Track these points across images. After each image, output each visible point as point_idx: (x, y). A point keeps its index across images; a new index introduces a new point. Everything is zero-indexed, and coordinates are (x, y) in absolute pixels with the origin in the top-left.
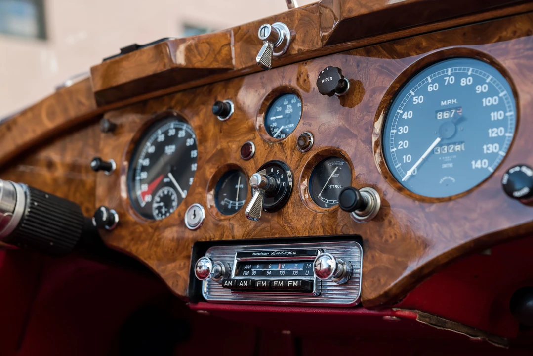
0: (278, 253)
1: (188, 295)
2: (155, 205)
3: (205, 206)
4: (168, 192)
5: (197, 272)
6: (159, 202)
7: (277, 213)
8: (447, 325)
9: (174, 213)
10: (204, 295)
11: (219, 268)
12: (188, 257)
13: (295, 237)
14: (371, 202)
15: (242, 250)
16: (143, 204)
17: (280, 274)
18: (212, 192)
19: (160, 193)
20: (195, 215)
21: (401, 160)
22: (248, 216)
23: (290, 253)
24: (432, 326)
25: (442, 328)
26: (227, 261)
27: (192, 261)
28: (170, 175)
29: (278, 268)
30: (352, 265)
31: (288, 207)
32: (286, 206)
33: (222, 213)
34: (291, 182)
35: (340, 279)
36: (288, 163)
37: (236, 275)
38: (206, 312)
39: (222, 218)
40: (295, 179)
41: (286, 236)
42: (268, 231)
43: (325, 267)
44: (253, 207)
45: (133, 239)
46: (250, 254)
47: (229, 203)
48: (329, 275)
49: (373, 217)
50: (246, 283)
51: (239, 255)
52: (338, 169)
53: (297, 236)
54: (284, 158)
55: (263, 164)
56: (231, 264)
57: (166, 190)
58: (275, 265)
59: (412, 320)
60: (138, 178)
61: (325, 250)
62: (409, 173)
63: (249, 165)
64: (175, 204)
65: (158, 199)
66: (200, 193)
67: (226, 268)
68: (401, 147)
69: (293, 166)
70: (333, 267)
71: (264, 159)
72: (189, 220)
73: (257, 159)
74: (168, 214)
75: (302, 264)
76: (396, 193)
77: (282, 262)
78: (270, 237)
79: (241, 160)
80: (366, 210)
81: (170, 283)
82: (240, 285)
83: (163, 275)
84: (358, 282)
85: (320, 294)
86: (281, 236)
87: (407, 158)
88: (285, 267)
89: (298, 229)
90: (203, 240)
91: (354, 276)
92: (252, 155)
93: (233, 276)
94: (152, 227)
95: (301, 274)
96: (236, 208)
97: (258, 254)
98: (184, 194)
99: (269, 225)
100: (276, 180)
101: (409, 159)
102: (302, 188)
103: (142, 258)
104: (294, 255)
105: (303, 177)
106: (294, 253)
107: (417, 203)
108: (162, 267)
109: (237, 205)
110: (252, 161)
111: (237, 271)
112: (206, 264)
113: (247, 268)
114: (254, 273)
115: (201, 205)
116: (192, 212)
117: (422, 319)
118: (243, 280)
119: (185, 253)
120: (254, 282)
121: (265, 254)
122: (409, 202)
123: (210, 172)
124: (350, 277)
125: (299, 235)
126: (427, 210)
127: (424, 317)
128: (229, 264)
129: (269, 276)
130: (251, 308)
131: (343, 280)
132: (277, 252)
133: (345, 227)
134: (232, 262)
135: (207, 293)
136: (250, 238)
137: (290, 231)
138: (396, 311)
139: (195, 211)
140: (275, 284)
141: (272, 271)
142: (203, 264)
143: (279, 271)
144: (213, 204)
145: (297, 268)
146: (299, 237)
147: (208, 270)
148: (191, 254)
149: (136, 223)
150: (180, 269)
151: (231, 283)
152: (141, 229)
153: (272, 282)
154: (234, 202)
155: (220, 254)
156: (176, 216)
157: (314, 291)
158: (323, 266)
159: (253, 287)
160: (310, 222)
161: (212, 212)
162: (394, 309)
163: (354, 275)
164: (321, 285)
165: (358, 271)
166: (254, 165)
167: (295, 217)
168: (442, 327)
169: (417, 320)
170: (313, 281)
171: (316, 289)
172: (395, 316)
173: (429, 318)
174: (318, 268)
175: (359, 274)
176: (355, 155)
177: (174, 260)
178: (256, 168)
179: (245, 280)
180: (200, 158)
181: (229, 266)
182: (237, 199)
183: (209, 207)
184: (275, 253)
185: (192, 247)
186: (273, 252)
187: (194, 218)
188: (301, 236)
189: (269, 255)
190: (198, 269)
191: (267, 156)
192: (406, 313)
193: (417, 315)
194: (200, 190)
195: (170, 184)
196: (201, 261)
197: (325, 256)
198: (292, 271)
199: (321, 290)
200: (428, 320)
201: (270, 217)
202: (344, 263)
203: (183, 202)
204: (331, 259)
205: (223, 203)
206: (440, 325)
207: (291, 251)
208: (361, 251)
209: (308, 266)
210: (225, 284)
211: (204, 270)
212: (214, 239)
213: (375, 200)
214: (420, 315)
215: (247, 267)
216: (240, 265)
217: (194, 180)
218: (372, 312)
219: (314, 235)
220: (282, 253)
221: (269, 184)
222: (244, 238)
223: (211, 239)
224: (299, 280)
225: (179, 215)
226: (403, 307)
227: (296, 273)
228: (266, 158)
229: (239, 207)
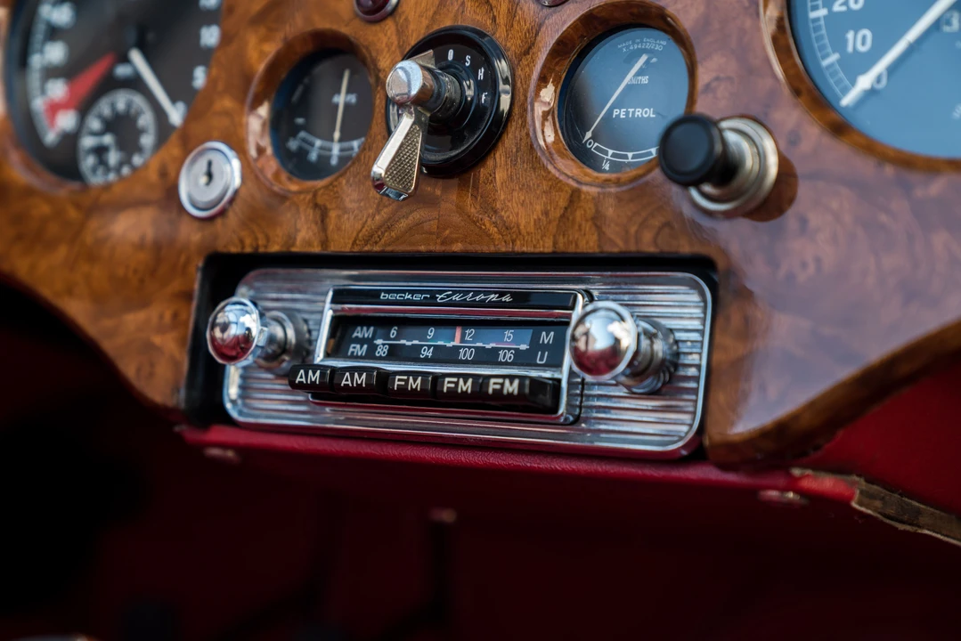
0: (456, 298)
1: (183, 405)
2: (88, 142)
3: (240, 150)
4: (129, 105)
5: (213, 339)
6: (100, 134)
7: (455, 181)
8: (922, 520)
9: (145, 166)
10: (229, 406)
11: (279, 332)
12: (187, 296)
13: (513, 252)
14: (750, 162)
15: (346, 282)
16: (50, 137)
17: (461, 356)
18: (264, 111)
19: (104, 107)
20: (210, 175)
21: (840, 44)
22: (379, 184)
23: (493, 297)
24: (888, 521)
25: (908, 528)
26: (299, 311)
27: (199, 308)
28: (136, 57)
29: (455, 339)
30: (677, 342)
31: (495, 167)
32: (490, 162)
33: (291, 172)
34: (506, 92)
35: (642, 381)
36: (500, 36)
37: (328, 355)
38: (230, 454)
39: (294, 187)
40: (519, 84)
41: (486, 248)
42: (431, 233)
43: (600, 343)
44: (393, 159)
45: (19, 237)
46: (372, 296)
47: (312, 145)
48: (612, 367)
49: (753, 205)
50: (361, 379)
51: (340, 297)
52: (647, 62)
53: (518, 249)
54: (489, 22)
55: (421, 37)
56: (311, 323)
57: (121, 100)
58: (446, 331)
59: (838, 504)
60: (36, 61)
61: (595, 293)
62: (865, 82)
63: (381, 38)
64: (147, 140)
65: (95, 124)
66: (227, 113)
67: (297, 332)
68: (842, 4)
69: (513, 45)
70: (628, 342)
71: (425, 22)
72: (192, 188)
73: (406, 20)
74: (126, 170)
75: (527, 333)
76: (827, 140)
77: (466, 324)
78: (437, 248)
79: (357, 23)
80: (735, 184)
81: (130, 369)
82: (344, 382)
83: (108, 346)
84: (695, 391)
85: (577, 420)
86: (471, 248)
87: (860, 40)
88: (475, 339)
89: (524, 232)
90: (234, 250)
91: (682, 372)
92: (389, 8)
93: (319, 357)
94: (78, 206)
95: (522, 359)
96: (334, 161)
97: (398, 297)
98: (176, 115)
99: (435, 214)
100: (461, 85)
101: (863, 43)
102: (539, 110)
103: (46, 292)
104: (504, 305)
105: (543, 80)
106: (507, 299)
107: (889, 170)
108: (108, 323)
109: (336, 150)
110: (389, 25)
111: (332, 341)
112: (242, 319)
113: (360, 335)
114: (382, 351)
115: (232, 147)
116: (201, 165)
117: (866, 500)
118: (352, 370)
119: (176, 285)
120: (386, 377)
121: (417, 297)
122: (865, 167)
123: (261, 52)
124: (671, 376)
125: (525, 249)
126: (919, 193)
127: (872, 496)
128: (306, 321)
129: (427, 361)
130: (369, 450)
131: (650, 383)
132: (455, 292)
133: (666, 230)
134: (316, 317)
135: (239, 402)
136: (377, 248)
137: (497, 236)
138: (802, 477)
139: (210, 164)
140: (447, 384)
141: (436, 347)
142: (232, 317)
143: (457, 349)
144: (266, 142)
145: (510, 341)
146: (523, 253)
147: (247, 339)
148: (196, 286)
149: (29, 192)
150: (161, 330)
151: (315, 377)
152: (45, 209)
153: (438, 379)
154: (327, 144)
155: (280, 290)
156: (153, 175)
157: (562, 409)
158: (595, 340)
159: (380, 392)
160: (558, 213)
161: (262, 170)
162: (796, 472)
163: (681, 368)
164: (582, 395)
165: (694, 359)
166: (394, 39)
167: (515, 194)
168: (910, 524)
169: (854, 505)
170: (559, 381)
171: (569, 404)
172: (795, 492)
173: (882, 499)
174: (581, 345)
175: (698, 367)
176: (705, 22)
177: (144, 303)
178: (400, 47)
179: (360, 370)
180: (230, 10)
181: (305, 328)
182: (337, 135)
183: (253, 152)
184: (448, 296)
185: (197, 268)
186: (441, 292)
187: (208, 183)
188: (531, 249)
189: (431, 301)
190: (218, 333)
191: (435, 13)
192: (826, 483)
193: (857, 493)
194: (227, 103)
195: (136, 83)
196: (228, 308)
197: (602, 313)
198: (495, 351)
199: (580, 407)
200: (878, 504)
201: (438, 192)
202: (655, 335)
203: (174, 138)
204: (622, 319)
205: (293, 145)
206: (906, 518)
207: (496, 292)
208: (705, 301)
209: (547, 337)
210: (298, 379)
211: (236, 338)
212: (266, 247)
213: (761, 156)
214: (862, 492)
215: (359, 333)
216: (342, 326)
217: (208, 74)
218: (731, 477)
219: (572, 249)
220: (469, 297)
221: (439, 94)
222: (356, 249)
223: (258, 247)
224: (522, 378)
225: (163, 173)
226: (820, 466)
227: (509, 356)
228: (433, 20)
229: (342, 160)
